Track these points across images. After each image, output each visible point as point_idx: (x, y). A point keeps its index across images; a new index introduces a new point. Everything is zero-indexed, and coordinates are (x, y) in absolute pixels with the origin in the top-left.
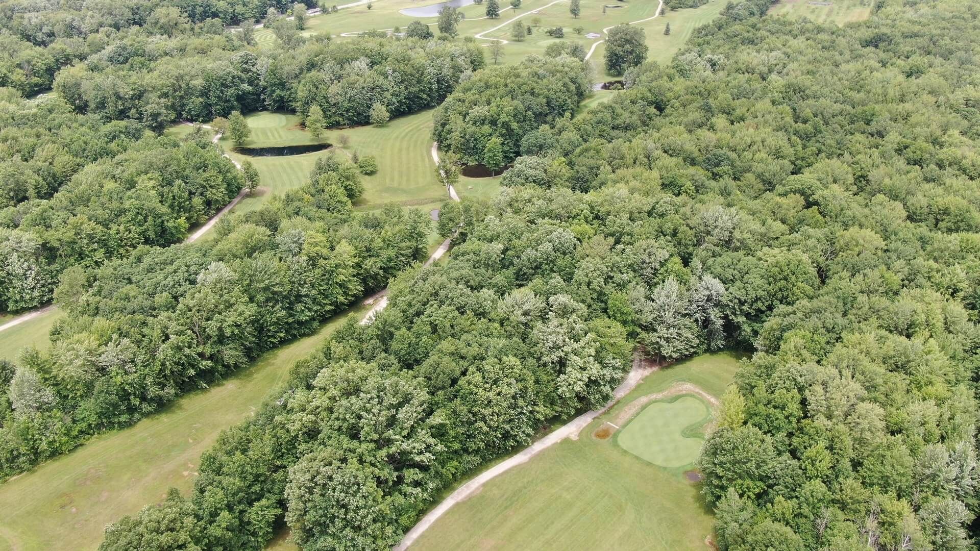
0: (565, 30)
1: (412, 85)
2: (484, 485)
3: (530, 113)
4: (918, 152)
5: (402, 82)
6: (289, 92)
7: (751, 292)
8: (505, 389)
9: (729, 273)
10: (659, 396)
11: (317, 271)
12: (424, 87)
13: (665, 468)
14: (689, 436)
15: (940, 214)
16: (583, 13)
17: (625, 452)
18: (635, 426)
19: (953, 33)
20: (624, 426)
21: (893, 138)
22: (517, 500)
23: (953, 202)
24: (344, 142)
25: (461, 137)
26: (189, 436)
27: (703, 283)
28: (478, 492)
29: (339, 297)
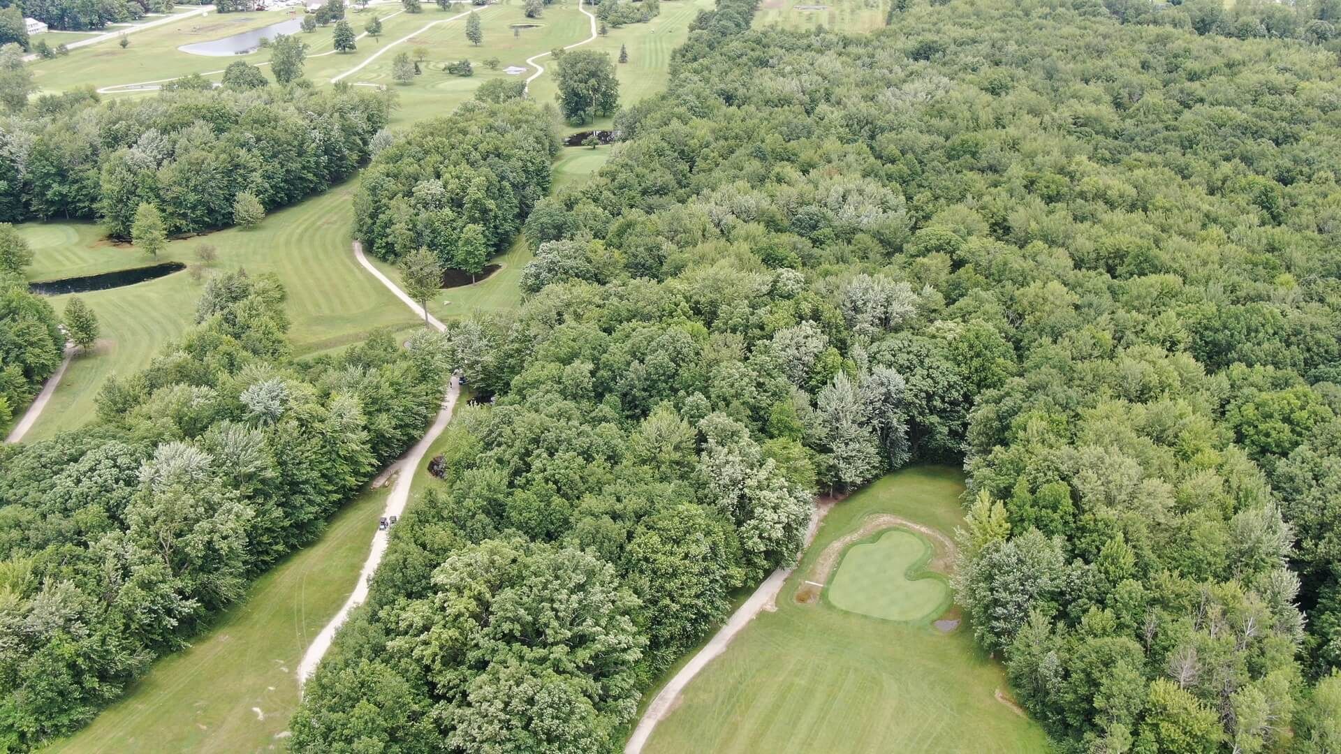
0: (473, 65)
1: (289, 159)
2: (685, 691)
3: (505, 183)
4: (1053, 187)
5: (274, 156)
6: (76, 187)
7: (940, 378)
8: (694, 550)
9: (902, 359)
10: (855, 536)
11: (314, 441)
12: (309, 162)
13: (906, 623)
14: (916, 579)
15: (1110, 258)
16: (486, 37)
17: (847, 613)
18: (842, 578)
19: (1017, 36)
20: (830, 579)
21: (1016, 171)
22: (738, 701)
23: (1124, 240)
24: (207, 257)
25: (409, 230)
26: (195, 721)
27: (874, 376)
28: (681, 702)
29: (347, 477)
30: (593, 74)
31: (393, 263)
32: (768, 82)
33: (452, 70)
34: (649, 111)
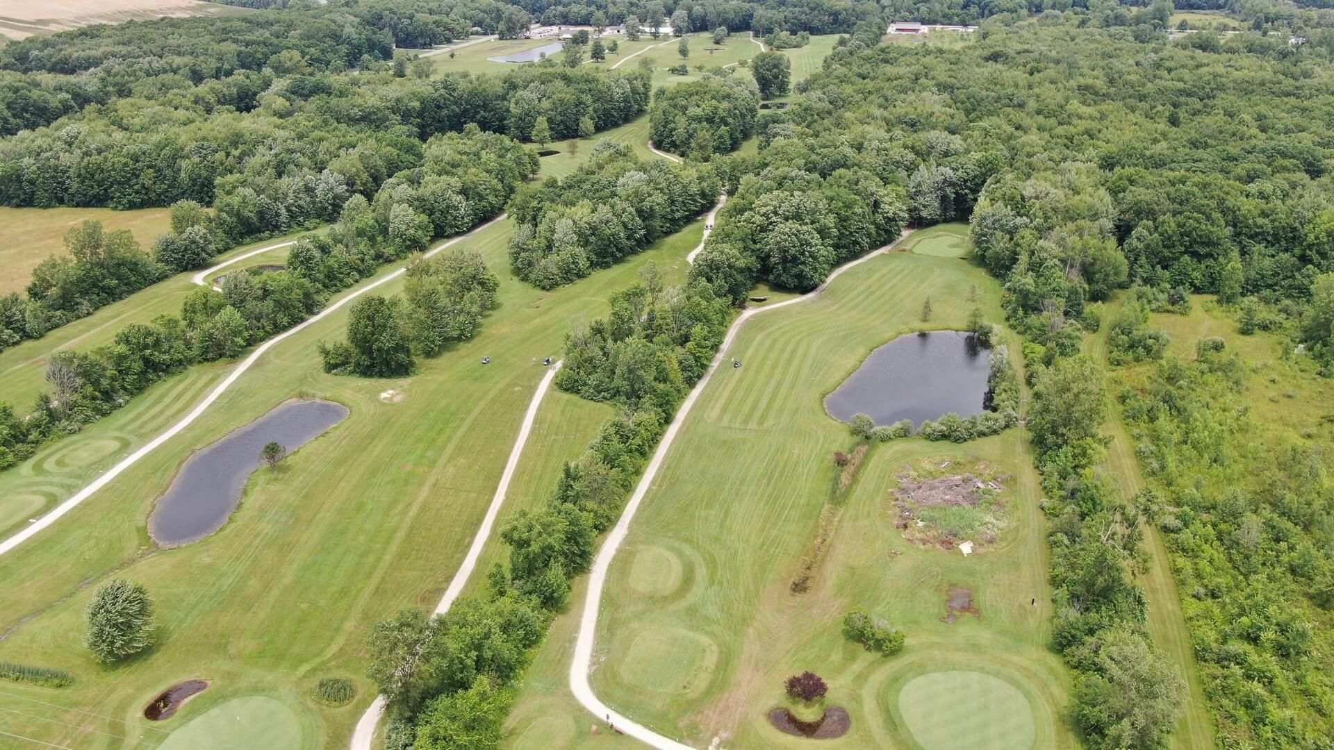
1: (606, 103)
5: (598, 100)
7: (970, 174)
10: (926, 237)
14: (953, 247)
17: (920, 255)
18: (919, 247)
20: (913, 247)
27: (939, 171)
30: (775, 66)
31: (674, 153)
32: (890, 70)
33: (673, 71)
34: (816, 80)
